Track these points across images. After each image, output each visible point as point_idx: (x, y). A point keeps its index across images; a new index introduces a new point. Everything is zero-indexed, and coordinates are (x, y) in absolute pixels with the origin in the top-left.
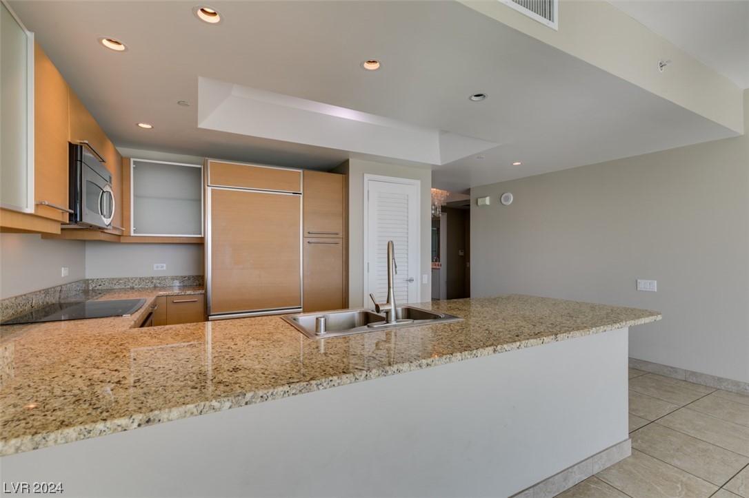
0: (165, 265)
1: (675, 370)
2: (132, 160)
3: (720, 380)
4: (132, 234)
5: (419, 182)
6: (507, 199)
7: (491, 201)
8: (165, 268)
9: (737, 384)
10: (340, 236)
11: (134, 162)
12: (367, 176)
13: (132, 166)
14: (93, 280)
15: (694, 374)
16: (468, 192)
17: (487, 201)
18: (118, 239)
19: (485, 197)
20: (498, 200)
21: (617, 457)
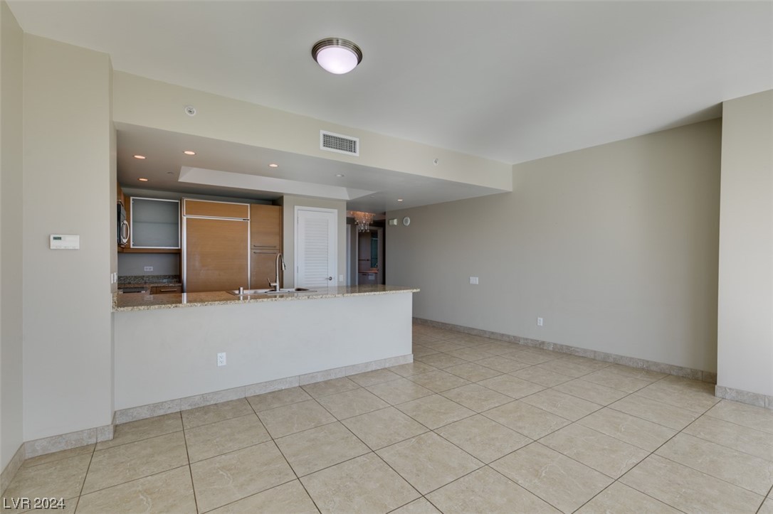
0: (152, 267)
1: (485, 332)
2: (131, 198)
4: (132, 247)
6: (407, 222)
7: (398, 222)
8: (152, 270)
10: (278, 248)
11: (133, 200)
12: (296, 207)
13: (131, 202)
15: (493, 333)
16: (385, 213)
17: (395, 222)
19: (394, 219)
20: (401, 222)
21: (402, 362)
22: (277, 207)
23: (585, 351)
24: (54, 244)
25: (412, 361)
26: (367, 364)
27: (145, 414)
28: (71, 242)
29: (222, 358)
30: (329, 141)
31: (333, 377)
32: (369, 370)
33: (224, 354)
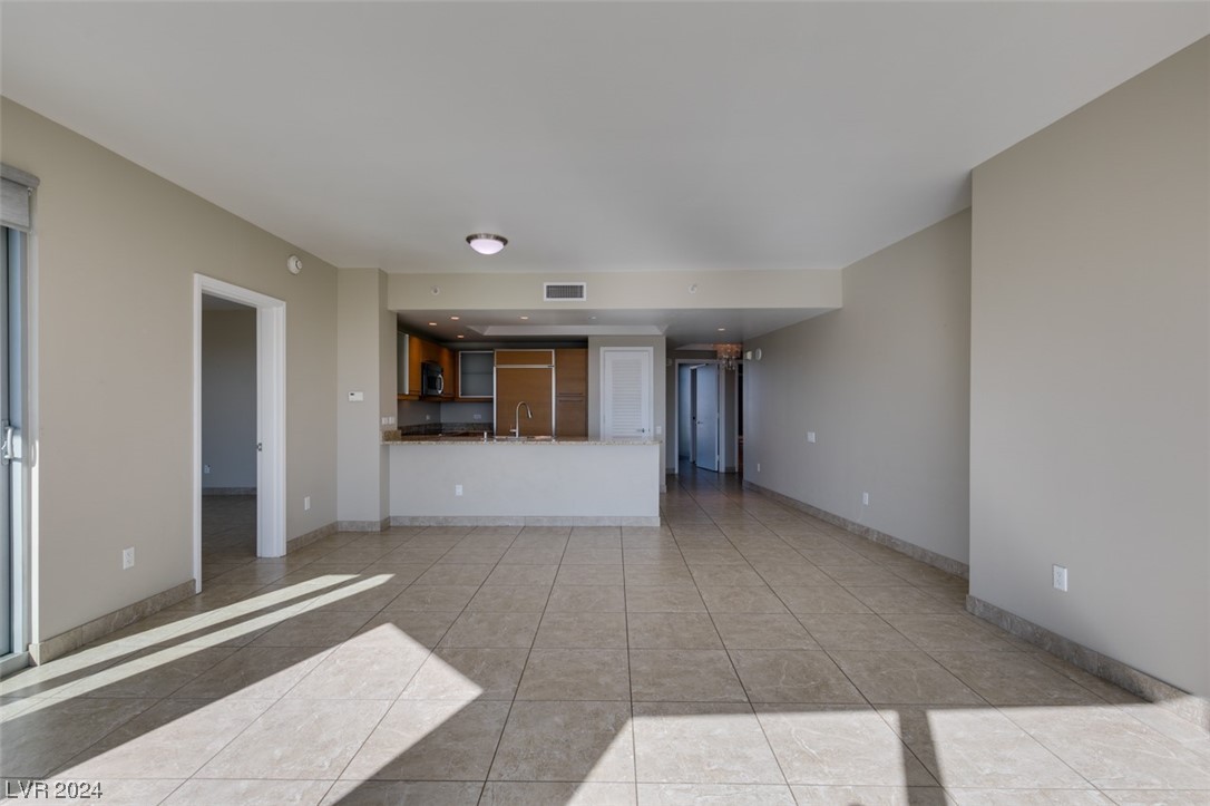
1: (819, 511)
2: (459, 352)
3: (834, 516)
4: (461, 396)
5: (651, 349)
6: (758, 355)
7: (750, 355)
8: (480, 418)
9: (839, 518)
10: (582, 395)
11: (462, 354)
12: (602, 349)
13: (460, 356)
14: (446, 424)
15: (826, 513)
16: (742, 343)
17: (748, 354)
18: (452, 399)
19: (748, 351)
20: (754, 355)
21: (645, 524)
22: (584, 350)
23: (905, 544)
24: (351, 397)
25: (658, 524)
26: (598, 519)
27: (407, 523)
28: (359, 396)
29: (459, 490)
30: (554, 292)
31: (559, 524)
32: (602, 525)
33: (461, 486)
